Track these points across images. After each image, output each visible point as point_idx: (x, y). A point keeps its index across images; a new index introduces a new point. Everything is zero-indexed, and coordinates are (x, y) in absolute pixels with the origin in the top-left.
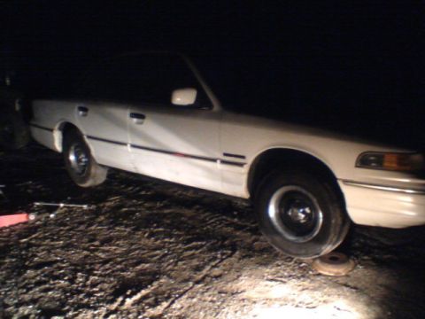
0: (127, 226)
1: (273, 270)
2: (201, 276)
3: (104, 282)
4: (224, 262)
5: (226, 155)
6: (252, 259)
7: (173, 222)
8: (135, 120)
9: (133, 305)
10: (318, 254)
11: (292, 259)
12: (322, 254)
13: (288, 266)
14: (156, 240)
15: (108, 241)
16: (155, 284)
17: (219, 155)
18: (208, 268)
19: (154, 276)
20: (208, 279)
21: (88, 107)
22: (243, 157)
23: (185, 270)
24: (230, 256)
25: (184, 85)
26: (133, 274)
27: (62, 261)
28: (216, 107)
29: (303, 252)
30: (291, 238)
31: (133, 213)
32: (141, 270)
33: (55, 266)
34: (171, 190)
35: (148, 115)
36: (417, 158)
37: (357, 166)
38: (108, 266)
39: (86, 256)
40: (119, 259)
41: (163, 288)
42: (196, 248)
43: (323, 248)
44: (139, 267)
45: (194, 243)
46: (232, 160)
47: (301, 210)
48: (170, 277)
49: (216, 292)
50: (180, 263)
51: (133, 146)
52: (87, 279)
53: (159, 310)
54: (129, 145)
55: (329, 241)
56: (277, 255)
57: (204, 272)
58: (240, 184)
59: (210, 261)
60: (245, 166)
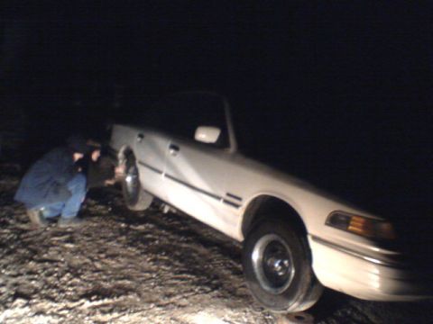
0: (139, 248)
1: (237, 314)
2: (167, 302)
3: (82, 285)
4: (197, 296)
5: (229, 195)
6: (226, 300)
7: (182, 255)
8: (172, 151)
9: (89, 308)
10: (286, 309)
11: (262, 309)
12: (290, 310)
13: (254, 314)
14: (154, 265)
15: (113, 256)
16: (122, 298)
17: (223, 195)
18: (178, 297)
19: (127, 291)
20: (171, 306)
21: (145, 134)
22: (240, 199)
23: (157, 293)
24: (207, 293)
25: (209, 123)
26: (110, 286)
27: (63, 262)
28: (232, 149)
29: (273, 304)
30: (266, 288)
31: (153, 240)
32: (120, 285)
33: (55, 264)
34: (204, 230)
35: (182, 148)
36: (385, 226)
37: (326, 224)
38: (96, 274)
39: (86, 264)
40: (110, 272)
41: (126, 303)
42: (182, 279)
43: (290, 304)
44: (120, 282)
45: (184, 275)
46: (232, 201)
47: (279, 261)
48: (139, 295)
49: (169, 318)
50: (158, 287)
51: (167, 176)
52: (71, 279)
53: (108, 317)
54: (163, 175)
55: (296, 298)
56: (251, 303)
57: (172, 299)
58: (235, 225)
59: (185, 292)
60: (240, 208)
